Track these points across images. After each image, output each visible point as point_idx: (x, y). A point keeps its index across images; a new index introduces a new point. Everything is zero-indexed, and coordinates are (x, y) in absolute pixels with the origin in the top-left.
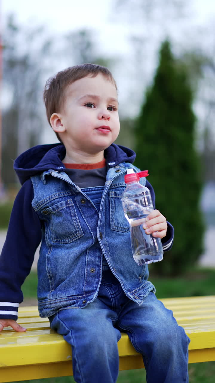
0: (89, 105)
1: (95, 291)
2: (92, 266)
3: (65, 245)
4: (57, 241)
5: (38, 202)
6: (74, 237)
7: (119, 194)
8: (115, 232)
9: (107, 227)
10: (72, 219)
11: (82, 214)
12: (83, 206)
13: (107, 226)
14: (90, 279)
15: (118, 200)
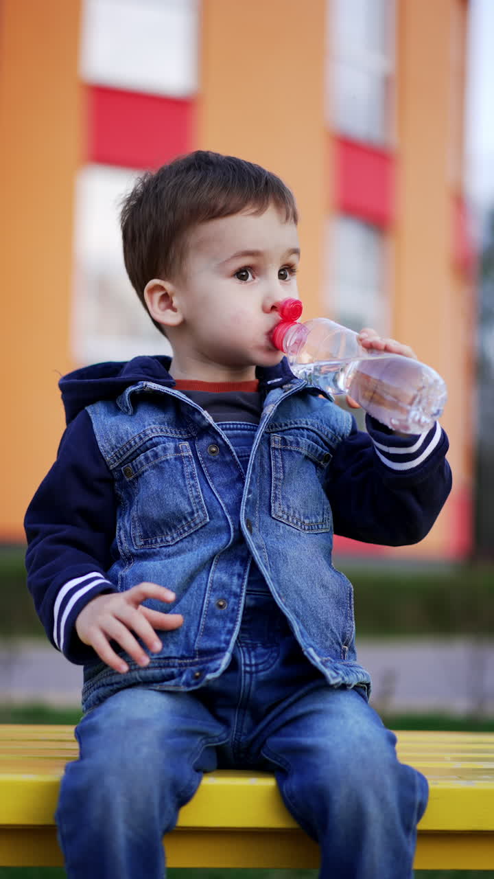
0: (241, 274)
1: (223, 651)
2: (221, 594)
3: (163, 548)
4: (146, 543)
5: (117, 447)
6: (186, 528)
7: (291, 442)
8: (282, 525)
9: (263, 512)
10: (185, 484)
11: (208, 478)
12: (211, 459)
13: (264, 509)
14: (214, 623)
15: (289, 454)
